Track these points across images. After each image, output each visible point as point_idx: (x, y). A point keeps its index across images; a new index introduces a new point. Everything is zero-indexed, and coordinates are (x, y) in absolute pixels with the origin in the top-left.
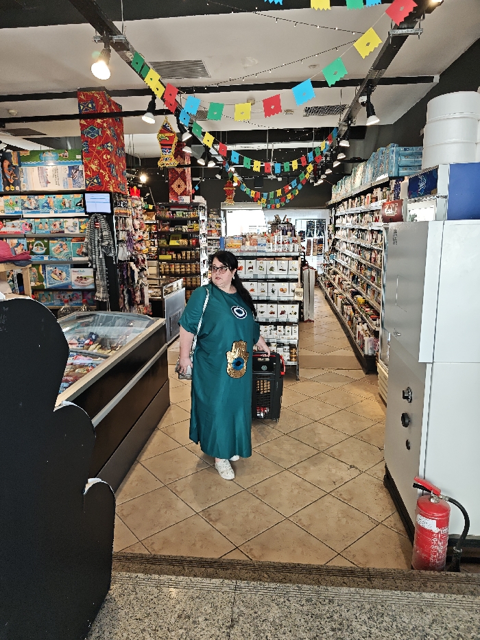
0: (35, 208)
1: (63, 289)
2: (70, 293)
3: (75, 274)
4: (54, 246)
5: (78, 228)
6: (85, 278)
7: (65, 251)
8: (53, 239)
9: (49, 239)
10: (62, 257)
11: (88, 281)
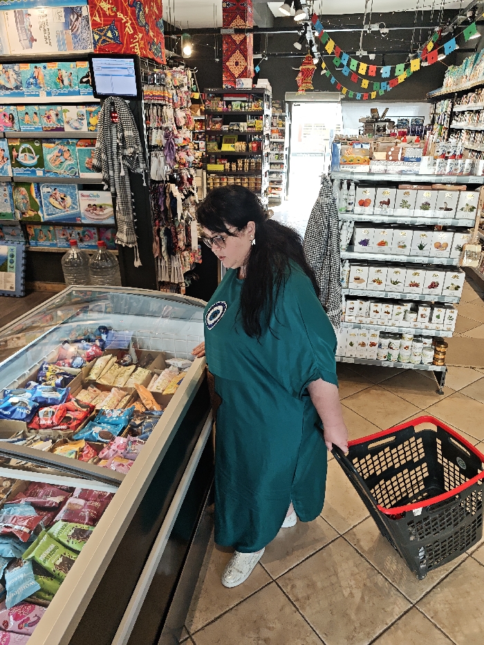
0: (17, 88)
1: (69, 224)
2: (80, 230)
3: (85, 200)
4: (51, 152)
5: (85, 122)
6: (101, 207)
7: (68, 162)
8: (48, 140)
9: (42, 140)
10: (63, 172)
11: (105, 211)
